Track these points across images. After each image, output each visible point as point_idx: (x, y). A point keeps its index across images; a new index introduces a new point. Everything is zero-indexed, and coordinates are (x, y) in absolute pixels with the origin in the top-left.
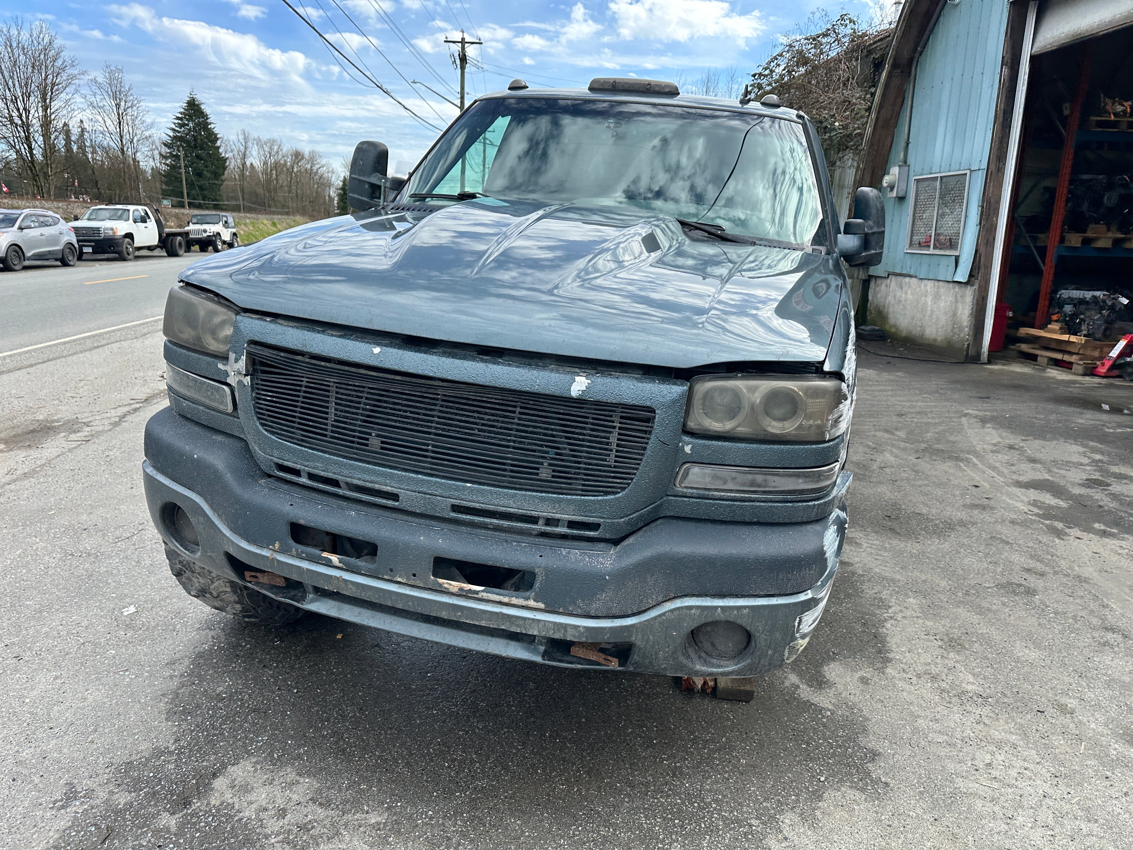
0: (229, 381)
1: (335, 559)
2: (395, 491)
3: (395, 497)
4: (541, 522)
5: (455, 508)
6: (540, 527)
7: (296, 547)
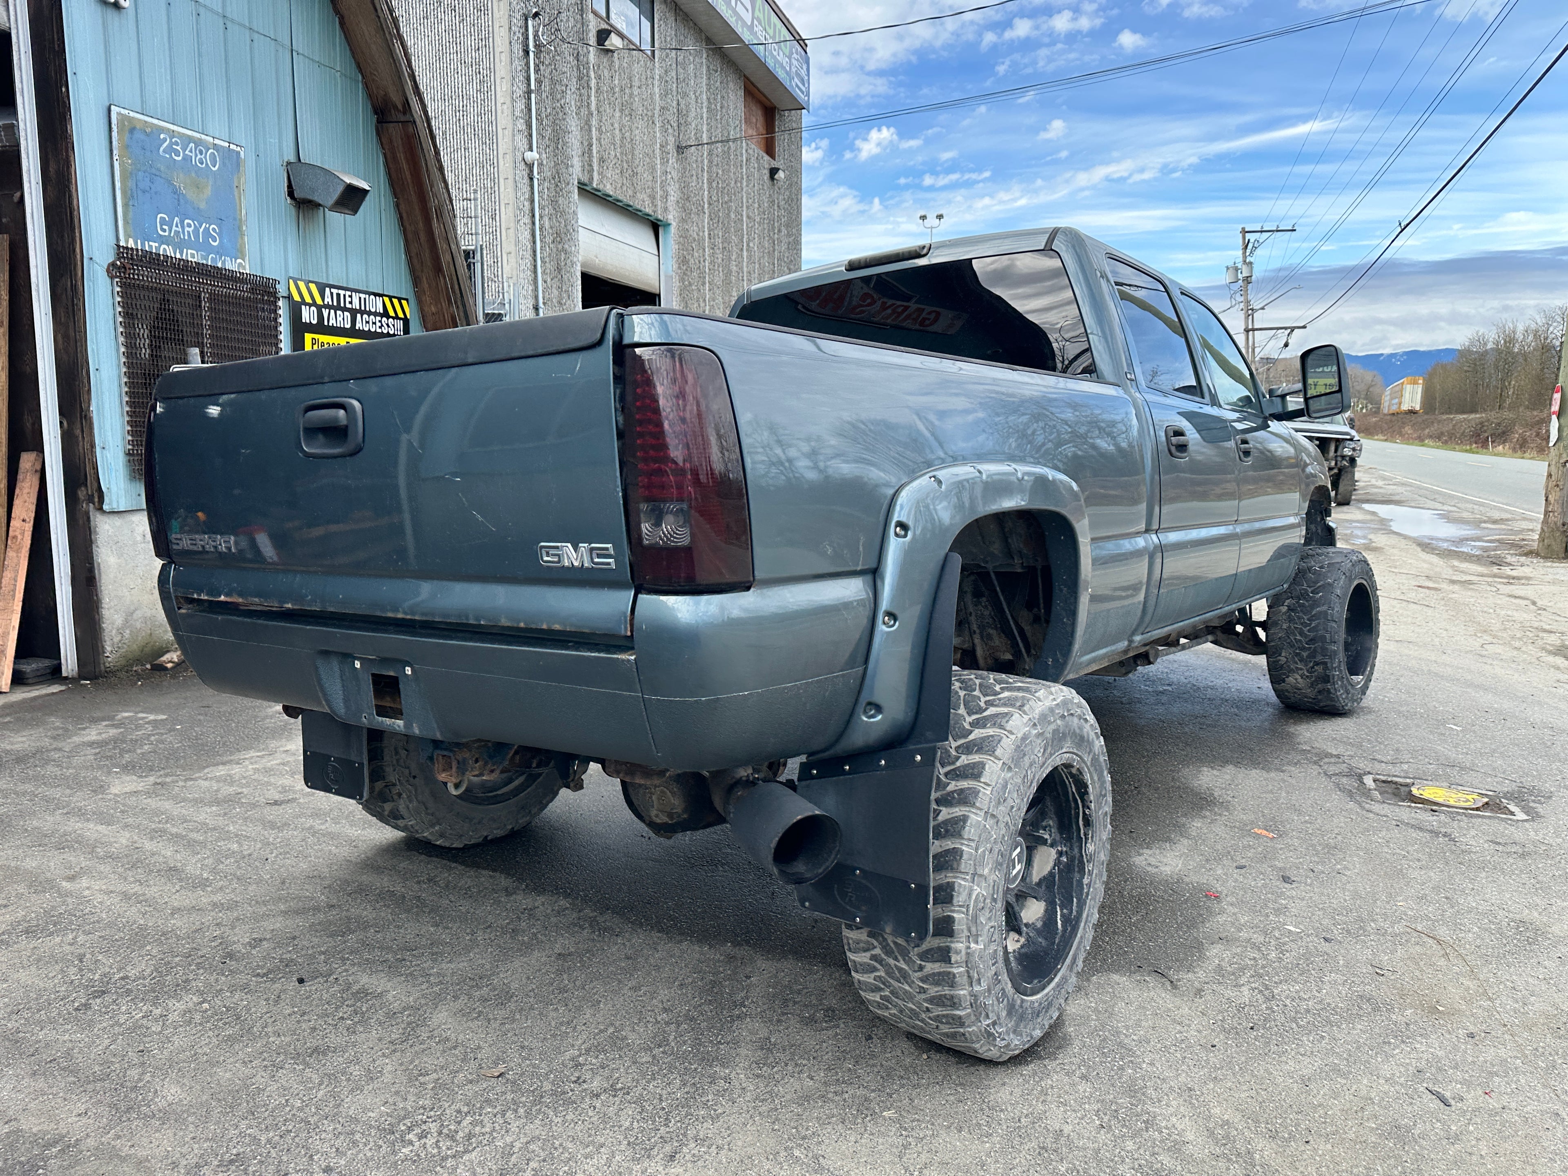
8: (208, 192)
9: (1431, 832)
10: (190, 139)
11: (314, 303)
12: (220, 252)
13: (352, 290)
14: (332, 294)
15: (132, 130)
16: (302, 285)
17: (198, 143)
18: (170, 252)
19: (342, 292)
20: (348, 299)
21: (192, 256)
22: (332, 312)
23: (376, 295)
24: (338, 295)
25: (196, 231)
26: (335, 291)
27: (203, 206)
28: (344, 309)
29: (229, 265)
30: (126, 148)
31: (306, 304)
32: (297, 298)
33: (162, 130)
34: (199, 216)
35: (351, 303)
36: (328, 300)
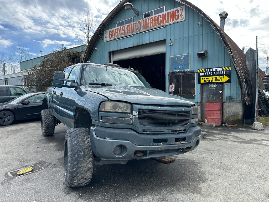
0: (130, 117)
1: (161, 143)
2: (164, 130)
3: (164, 131)
4: (183, 130)
5: (172, 131)
6: (178, 132)
7: (155, 144)
8: (183, 62)
9: (25, 161)
10: (180, 56)
11: (203, 72)
12: (184, 69)
13: (213, 68)
14: (208, 70)
15: (172, 58)
16: (201, 70)
17: (181, 56)
18: (176, 71)
19: (210, 69)
20: (212, 70)
21: (179, 71)
22: (208, 73)
23: (220, 68)
24: (209, 70)
25: (181, 68)
26: (208, 69)
27: (182, 64)
28: (210, 72)
29: (186, 70)
30: (171, 61)
31: (201, 73)
32: (199, 72)
33: (176, 57)
34: (181, 65)
35: (213, 70)
36: (207, 71)
